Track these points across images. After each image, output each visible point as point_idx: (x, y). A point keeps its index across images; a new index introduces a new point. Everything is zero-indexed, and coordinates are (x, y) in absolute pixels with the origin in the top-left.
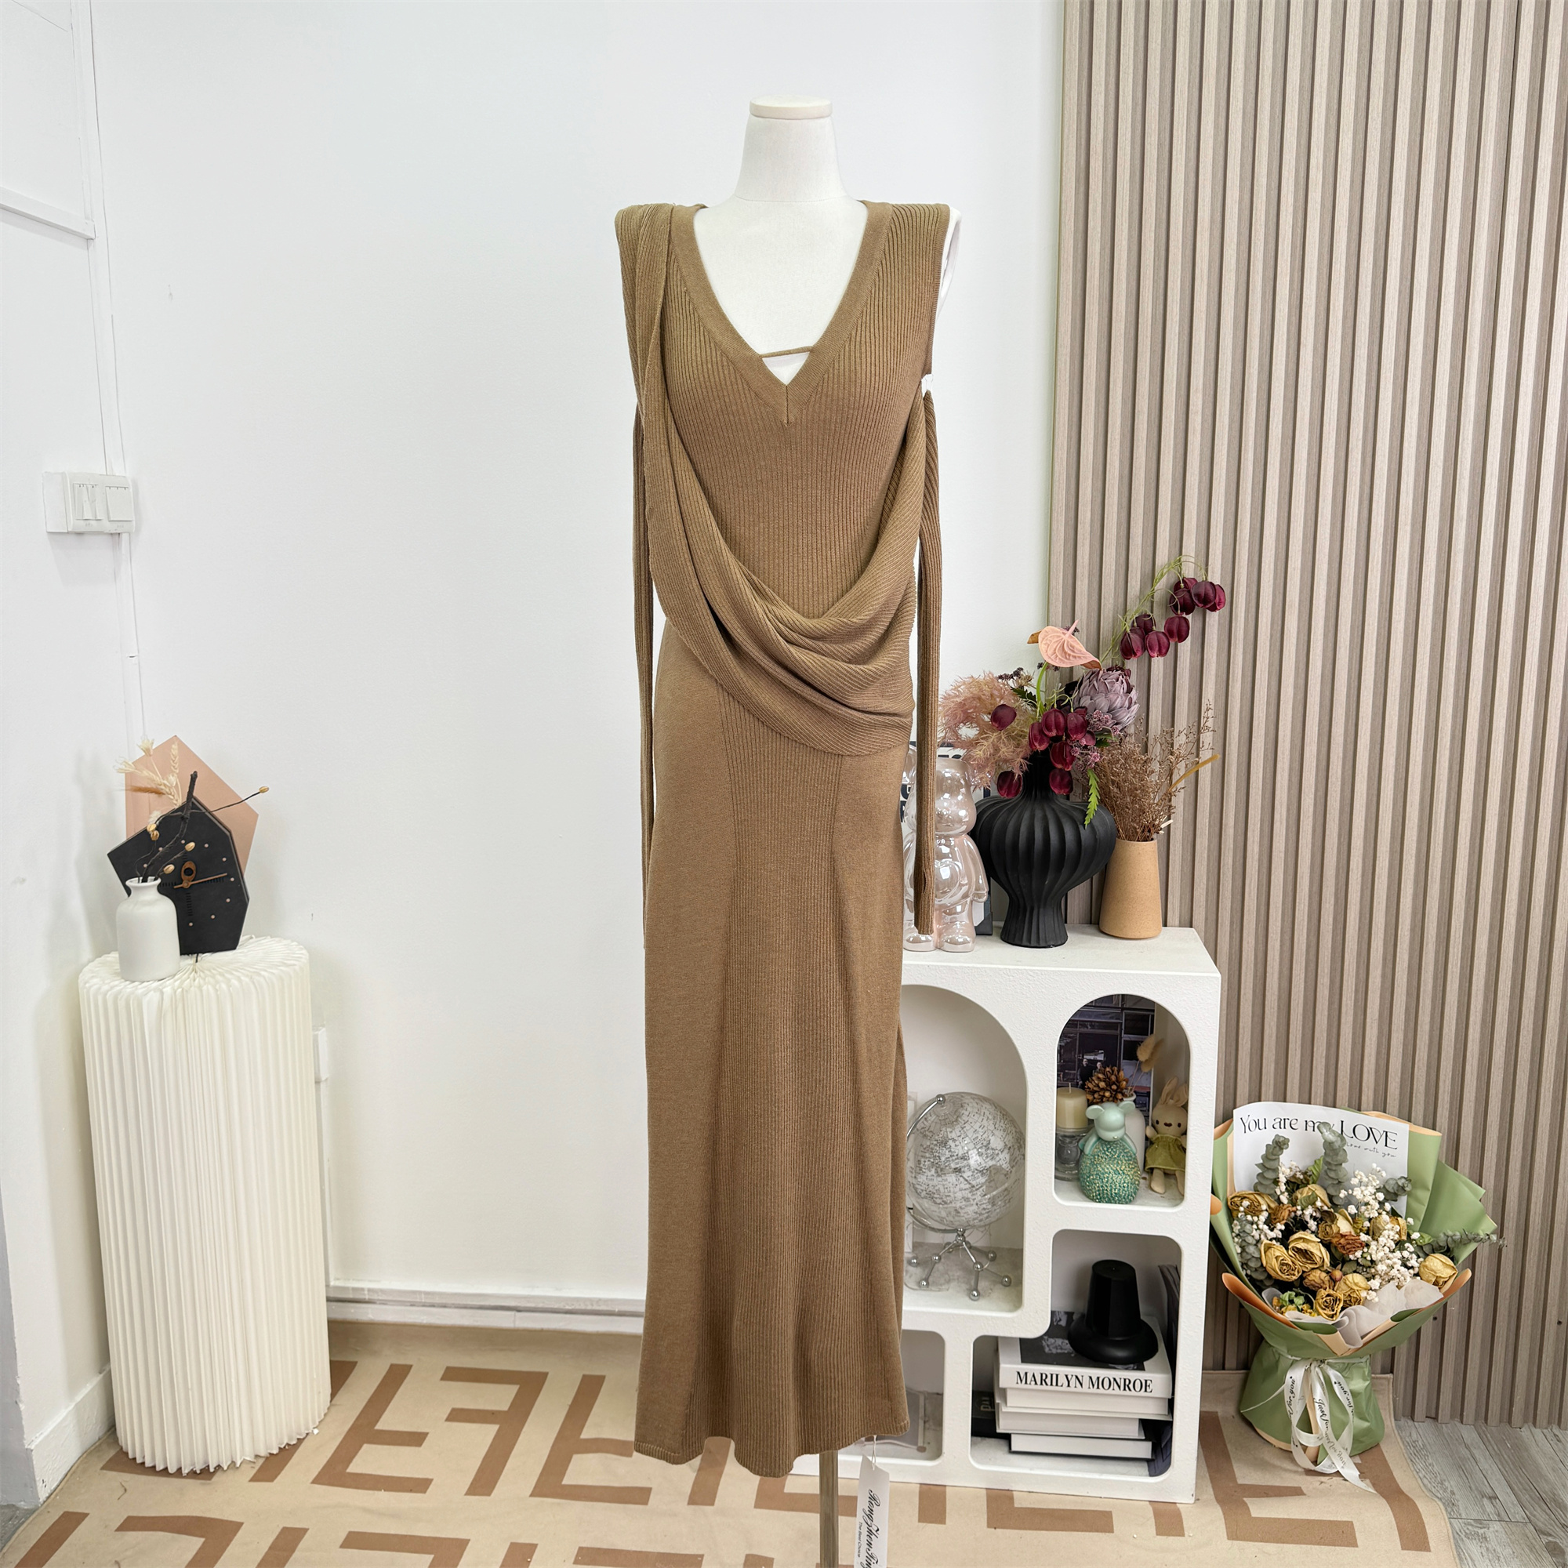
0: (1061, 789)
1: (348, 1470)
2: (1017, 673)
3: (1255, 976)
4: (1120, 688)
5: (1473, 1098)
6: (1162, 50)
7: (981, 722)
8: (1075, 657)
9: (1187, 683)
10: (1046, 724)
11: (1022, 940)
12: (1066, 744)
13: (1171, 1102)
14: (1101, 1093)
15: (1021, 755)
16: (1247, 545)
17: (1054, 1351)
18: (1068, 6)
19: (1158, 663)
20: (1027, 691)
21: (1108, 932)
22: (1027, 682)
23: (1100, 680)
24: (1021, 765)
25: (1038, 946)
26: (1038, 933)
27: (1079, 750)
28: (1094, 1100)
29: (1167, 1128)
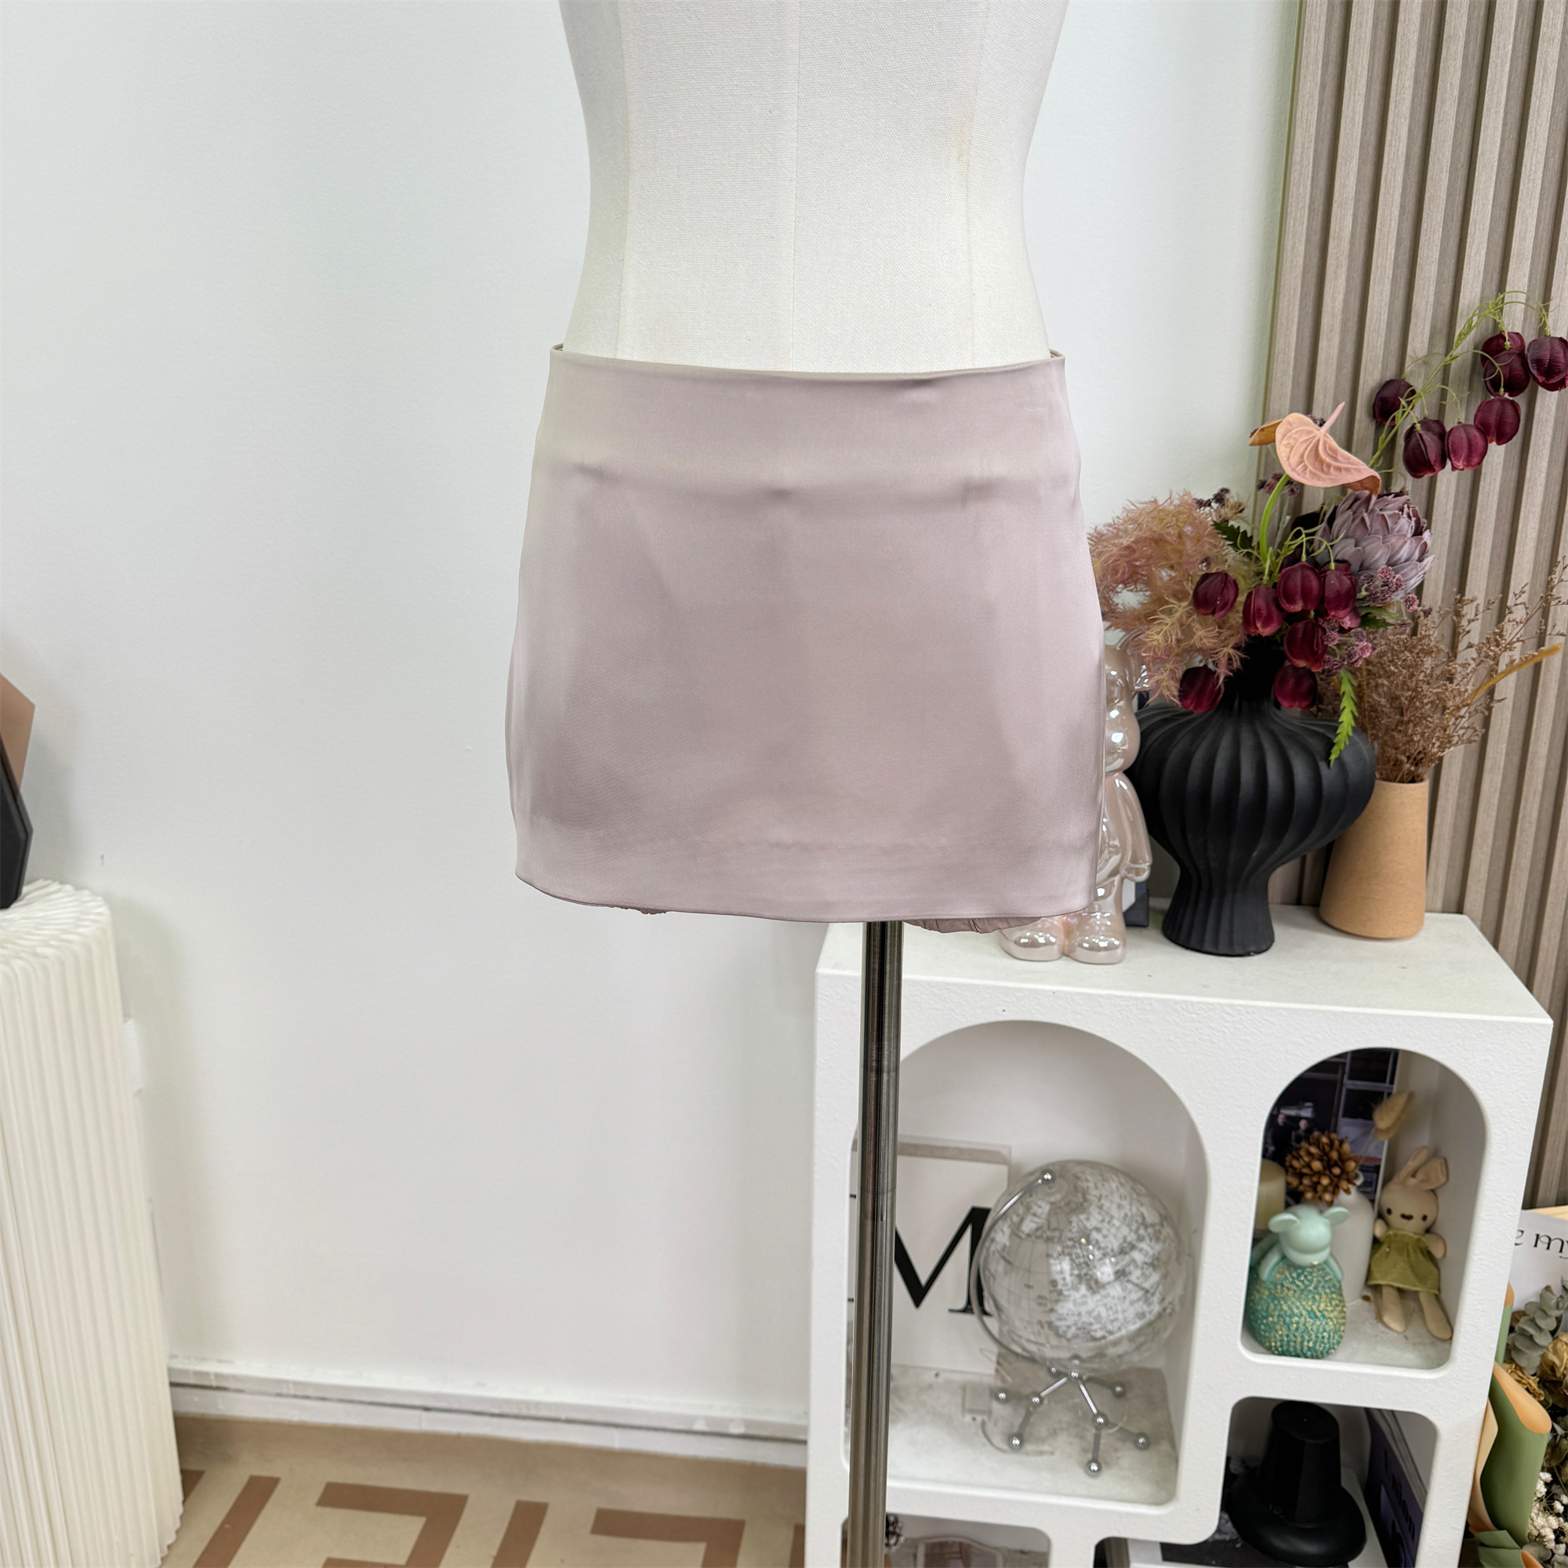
0: (1294, 697)
2: (1220, 498)
3: (1553, 987)
4: (1406, 525)
7: (1159, 584)
8: (1338, 470)
9: (1494, 514)
10: (1281, 591)
11: (1202, 941)
12: (1317, 626)
13: (1413, 1181)
14: (1315, 1179)
15: (1233, 641)
19: (1449, 482)
20: (1239, 527)
21: (1336, 926)
22: (1236, 513)
23: (1372, 510)
24: (1230, 659)
25: (1229, 953)
26: (1231, 932)
27: (1335, 634)
28: (1301, 1188)
29: (1405, 1221)
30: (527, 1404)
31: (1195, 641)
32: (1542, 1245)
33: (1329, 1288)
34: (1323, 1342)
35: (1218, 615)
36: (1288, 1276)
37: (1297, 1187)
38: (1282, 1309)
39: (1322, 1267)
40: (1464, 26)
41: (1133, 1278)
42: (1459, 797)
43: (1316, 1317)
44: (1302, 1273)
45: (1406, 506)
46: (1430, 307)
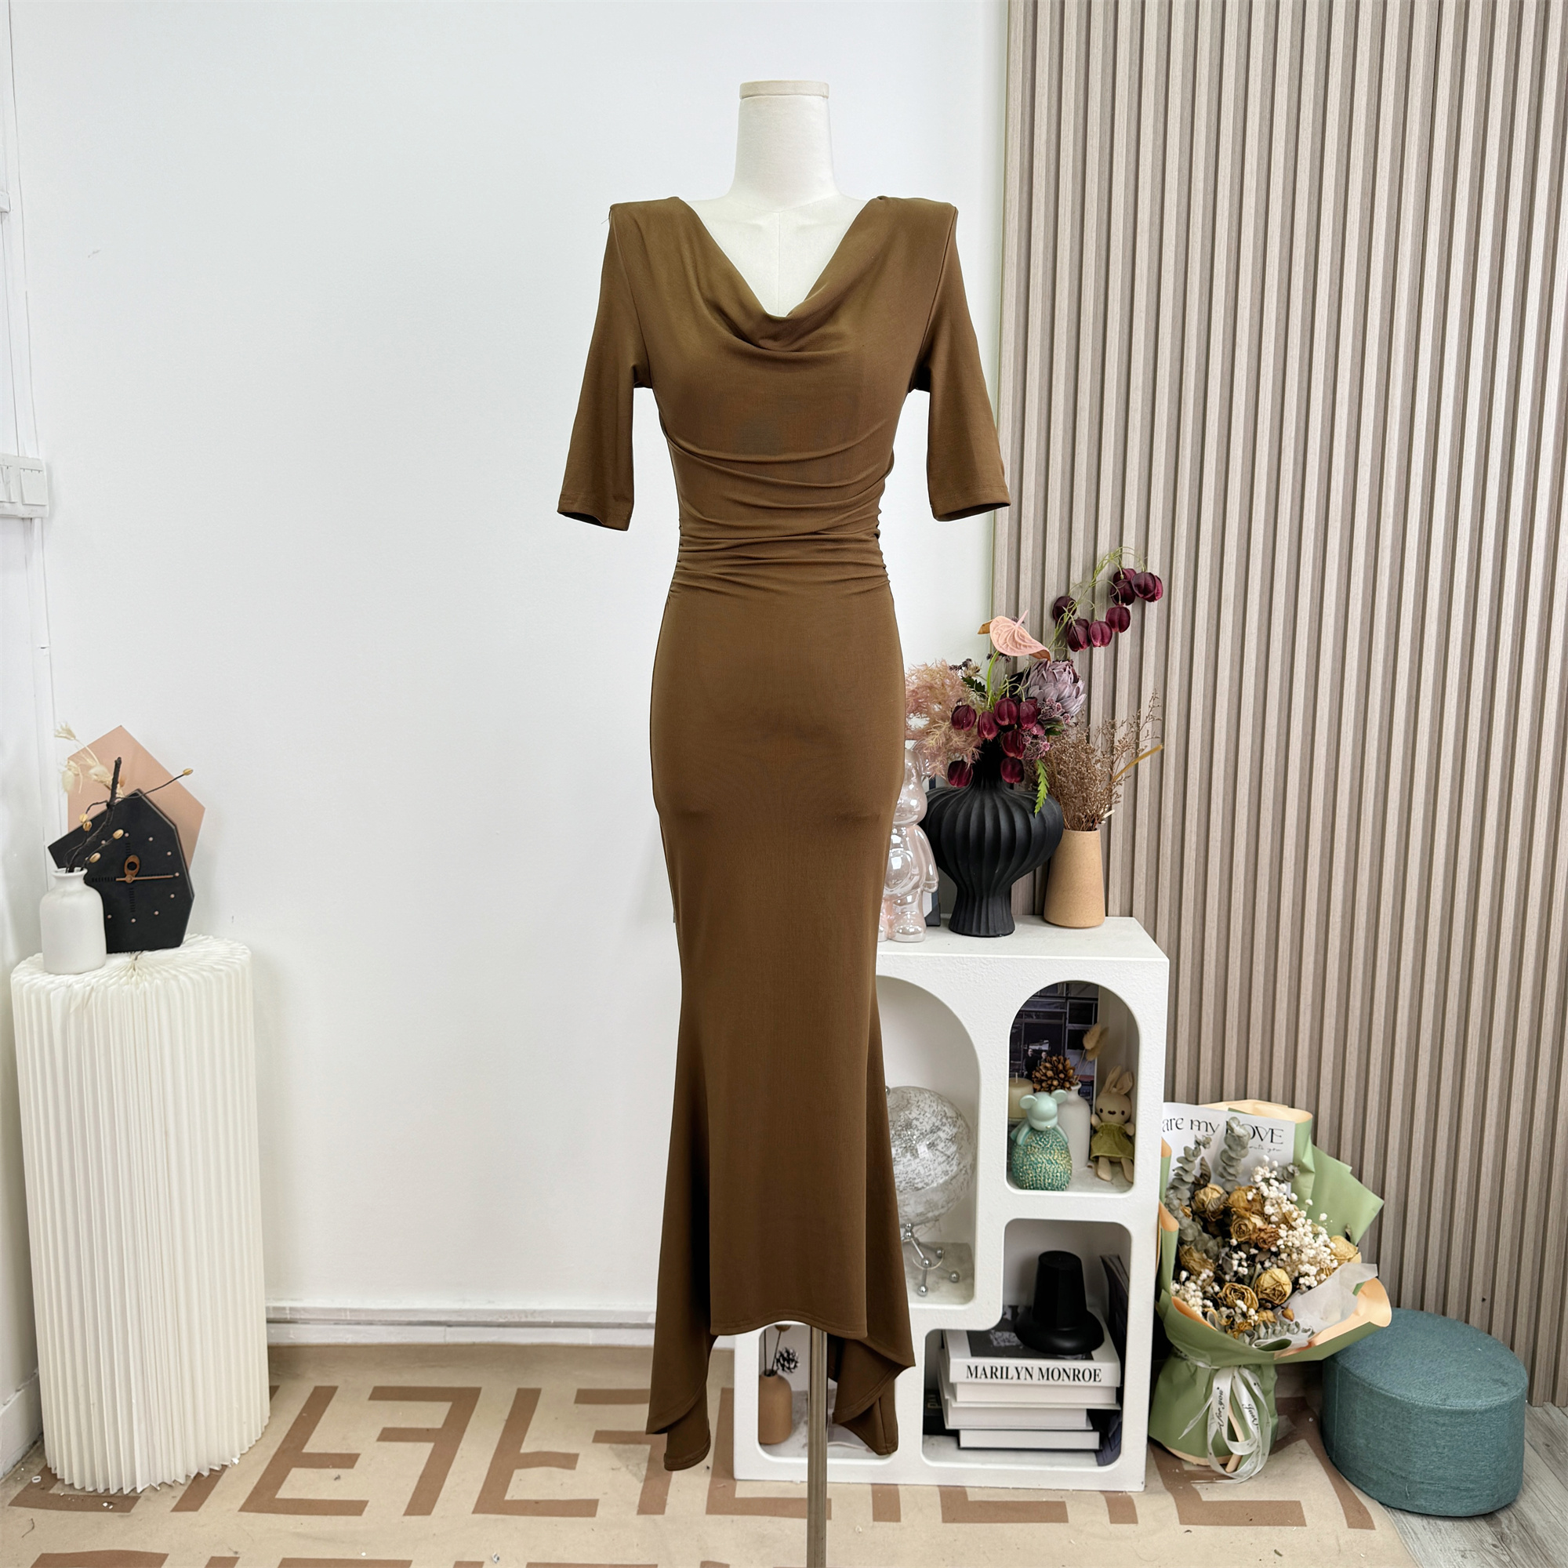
0: (1012, 778)
1: (277, 1497)
2: (965, 664)
3: (1193, 964)
4: (1067, 677)
5: (1402, 1082)
6: (1103, 55)
7: (934, 713)
8: (1025, 646)
10: (998, 713)
11: (971, 929)
12: (1018, 732)
13: (1115, 1090)
14: (1049, 1082)
15: (974, 744)
16: (1184, 540)
17: (1002, 1344)
18: (1012, 8)
19: (1100, 653)
20: (977, 681)
21: (1053, 921)
22: (975, 673)
23: (1048, 670)
24: (973, 754)
25: (988, 935)
26: (987, 925)
27: (1030, 739)
29: (1112, 1116)
31: (953, 744)
32: (1195, 1128)
33: (1060, 1147)
34: (1058, 1180)
35: (966, 729)
36: (1034, 1139)
37: (1040, 1089)
38: (1031, 1161)
39: (1054, 1131)
40: (1088, 403)
41: (939, 1148)
43: (1052, 1164)
44: (1042, 1135)
46: (1081, 556)
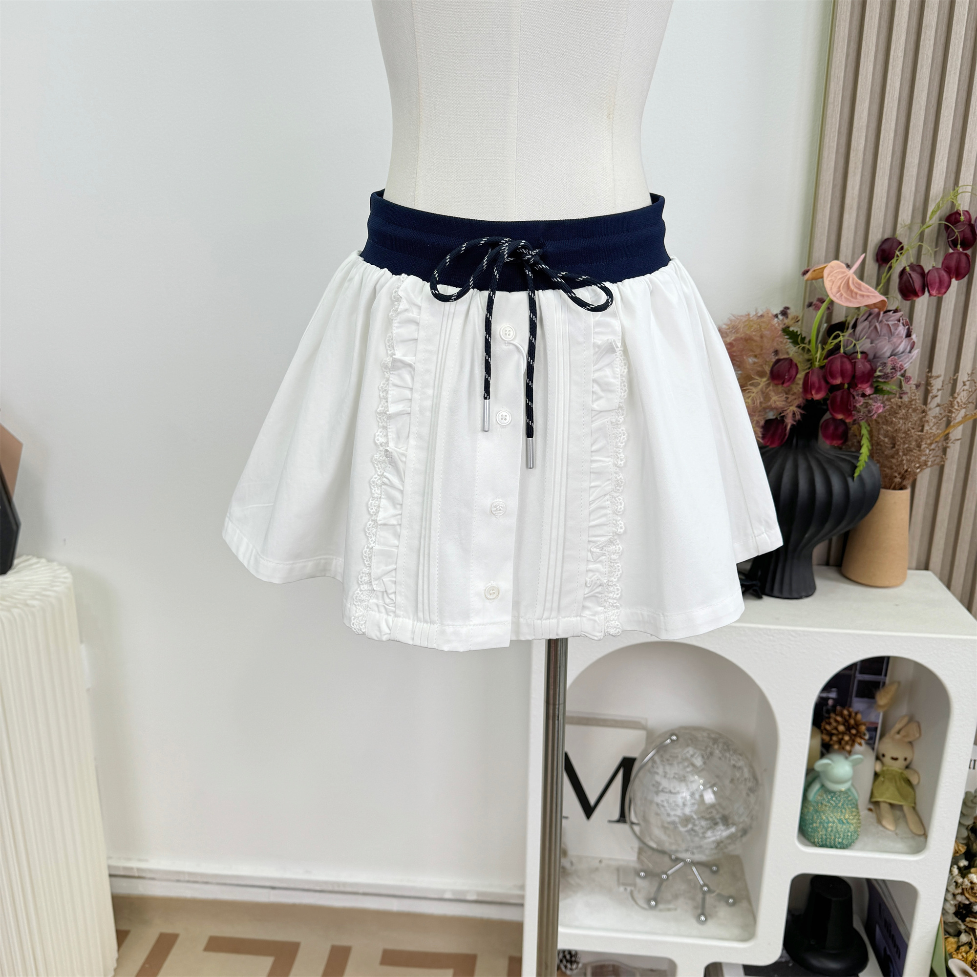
0: (832, 437)
2: (784, 313)
4: (902, 330)
7: (748, 367)
8: (862, 296)
10: (827, 371)
11: (772, 589)
12: (849, 393)
13: (898, 737)
14: (840, 736)
15: (796, 403)
19: (923, 303)
20: (797, 332)
21: (853, 578)
22: (795, 323)
23: (881, 321)
24: (794, 414)
25: (789, 597)
26: (791, 585)
27: (860, 398)
28: (832, 742)
29: (893, 762)
30: (338, 884)
31: (771, 403)
33: (851, 805)
34: (848, 839)
35: (785, 385)
36: (825, 796)
37: (829, 741)
38: (822, 819)
39: (846, 792)
40: (935, 20)
42: (927, 498)
43: (843, 823)
44: (834, 796)
45: (901, 318)
46: (913, 194)
